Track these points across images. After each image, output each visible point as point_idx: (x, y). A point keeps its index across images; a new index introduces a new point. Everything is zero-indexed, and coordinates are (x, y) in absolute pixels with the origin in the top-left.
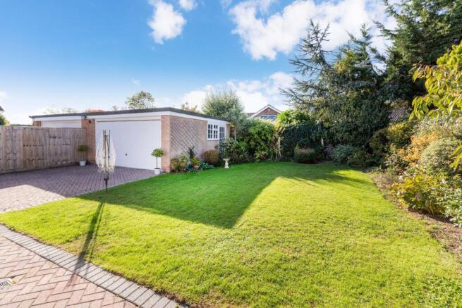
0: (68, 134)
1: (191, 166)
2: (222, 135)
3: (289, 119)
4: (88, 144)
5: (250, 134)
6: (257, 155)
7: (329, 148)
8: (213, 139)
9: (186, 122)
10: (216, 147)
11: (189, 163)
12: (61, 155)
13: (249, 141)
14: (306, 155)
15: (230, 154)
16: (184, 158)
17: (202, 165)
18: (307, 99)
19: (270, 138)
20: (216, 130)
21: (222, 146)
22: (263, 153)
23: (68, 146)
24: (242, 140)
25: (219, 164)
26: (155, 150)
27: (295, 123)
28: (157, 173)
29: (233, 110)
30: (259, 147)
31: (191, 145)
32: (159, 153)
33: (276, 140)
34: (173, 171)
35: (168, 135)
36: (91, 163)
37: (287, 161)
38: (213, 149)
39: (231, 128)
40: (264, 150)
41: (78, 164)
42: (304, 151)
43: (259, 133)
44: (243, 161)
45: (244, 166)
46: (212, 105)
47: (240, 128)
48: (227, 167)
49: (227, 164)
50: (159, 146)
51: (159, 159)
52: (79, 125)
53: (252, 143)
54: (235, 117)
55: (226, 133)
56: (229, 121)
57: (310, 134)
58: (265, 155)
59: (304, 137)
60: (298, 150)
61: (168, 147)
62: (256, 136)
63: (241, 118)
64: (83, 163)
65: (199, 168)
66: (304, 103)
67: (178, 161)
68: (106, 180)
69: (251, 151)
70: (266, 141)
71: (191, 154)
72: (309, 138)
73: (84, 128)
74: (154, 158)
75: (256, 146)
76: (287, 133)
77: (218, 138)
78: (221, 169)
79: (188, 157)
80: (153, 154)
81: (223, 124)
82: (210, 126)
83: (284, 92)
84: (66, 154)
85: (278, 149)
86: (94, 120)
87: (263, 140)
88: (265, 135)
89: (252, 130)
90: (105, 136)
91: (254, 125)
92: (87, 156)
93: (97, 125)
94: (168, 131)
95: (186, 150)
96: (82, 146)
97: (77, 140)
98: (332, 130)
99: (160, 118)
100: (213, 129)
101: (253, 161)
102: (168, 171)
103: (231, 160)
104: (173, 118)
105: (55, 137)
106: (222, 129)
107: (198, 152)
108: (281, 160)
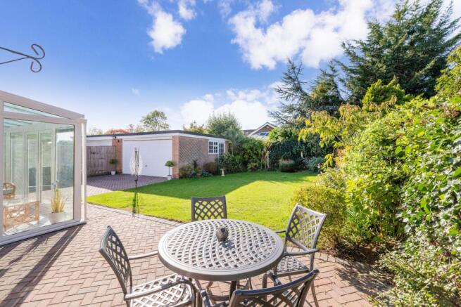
0: (103, 151)
1: (195, 174)
2: (221, 151)
3: (277, 136)
4: (117, 158)
5: (243, 149)
6: (250, 166)
7: (306, 160)
8: (213, 153)
9: (191, 140)
10: (216, 160)
11: (193, 172)
12: (98, 166)
13: (244, 155)
14: (286, 166)
15: (227, 165)
16: (189, 167)
17: (203, 174)
18: (291, 119)
19: (260, 152)
20: (216, 146)
21: (222, 159)
22: (255, 164)
23: (103, 160)
24: (238, 154)
25: (216, 173)
26: (168, 162)
27: (280, 139)
28: (169, 179)
29: (231, 129)
30: (251, 160)
31: (195, 158)
32: (170, 164)
33: (265, 154)
34: (181, 178)
35: (178, 151)
36: (119, 173)
37: (274, 170)
38: (214, 161)
39: (230, 144)
40: (256, 162)
41: (109, 174)
42: (285, 162)
43: (251, 148)
44: (237, 171)
45: (238, 174)
46: (214, 125)
47: (235, 144)
48: (223, 175)
49: (223, 173)
50: (171, 159)
51: (171, 168)
52: (110, 144)
53: (246, 156)
54: (231, 135)
55: (225, 149)
56: (228, 138)
57: (292, 148)
58: (256, 166)
59: (288, 151)
60: (282, 162)
61: (177, 160)
62: (249, 151)
63: (237, 135)
64: (113, 173)
65: (201, 176)
66: (287, 123)
67: (184, 170)
68: (136, 181)
69: (245, 163)
70: (257, 154)
71: (195, 164)
72: (291, 152)
73: (114, 146)
74: (167, 167)
75: (249, 159)
76: (273, 147)
77: (218, 153)
78: (218, 177)
79: (192, 167)
80: (166, 165)
81: (222, 141)
82: (211, 143)
83: (272, 114)
84: (102, 165)
85: (267, 161)
86: (121, 139)
87: (255, 154)
88: (256, 150)
89: (245, 146)
90: (136, 152)
91: (247, 141)
92: (116, 167)
93: (124, 144)
94: (178, 147)
95: (191, 161)
96: (113, 160)
97: (109, 155)
98: (309, 145)
99: (171, 138)
100: (214, 146)
101: (246, 171)
102: (178, 177)
103: (227, 170)
104: (181, 138)
105: (94, 153)
106: (221, 145)
107: (201, 163)
108: (268, 171)
